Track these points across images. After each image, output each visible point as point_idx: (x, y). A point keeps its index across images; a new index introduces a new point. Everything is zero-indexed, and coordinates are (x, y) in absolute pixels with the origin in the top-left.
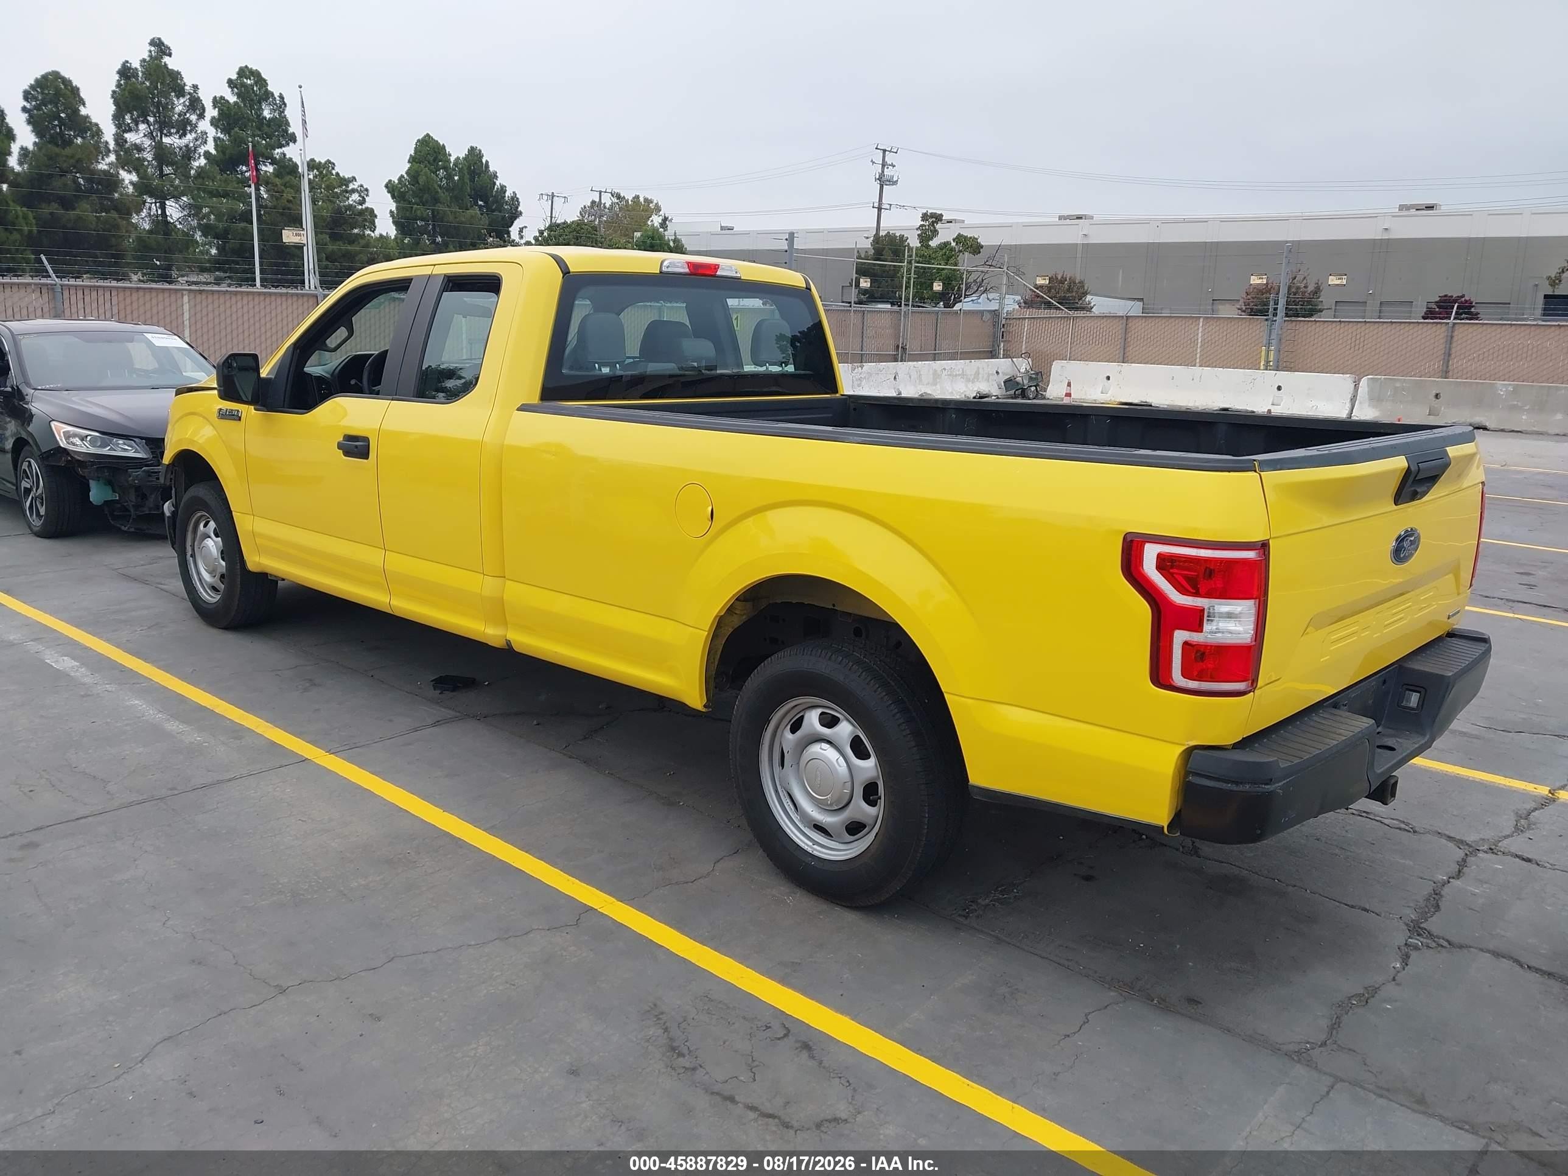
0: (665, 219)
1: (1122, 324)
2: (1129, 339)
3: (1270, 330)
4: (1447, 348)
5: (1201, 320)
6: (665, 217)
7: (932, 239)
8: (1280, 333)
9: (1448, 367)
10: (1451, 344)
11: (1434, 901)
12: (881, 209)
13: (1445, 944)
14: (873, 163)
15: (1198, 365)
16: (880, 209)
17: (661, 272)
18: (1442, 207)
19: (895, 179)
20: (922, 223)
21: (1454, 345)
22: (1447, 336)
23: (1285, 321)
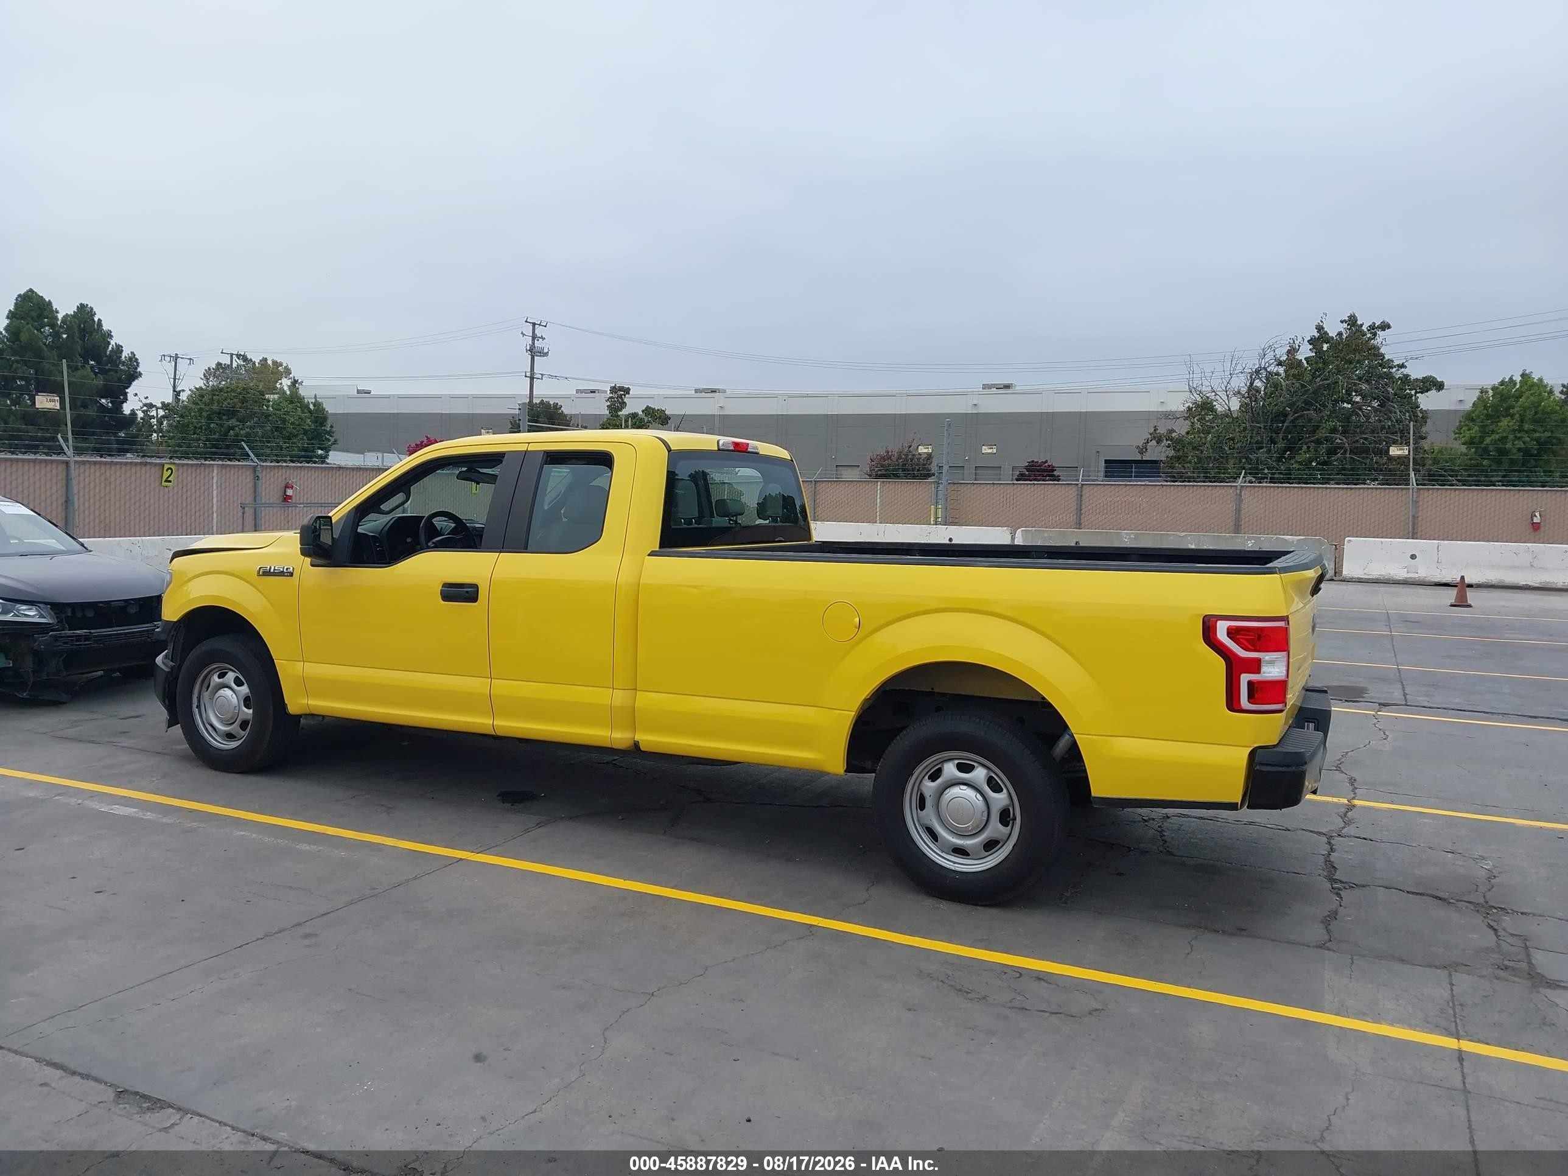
0: (295, 382)
1: (811, 487)
2: (818, 501)
3: (937, 491)
4: (1079, 505)
5: (879, 483)
6: (294, 380)
7: (621, 410)
8: (946, 493)
9: (1080, 520)
10: (1081, 501)
11: (1331, 867)
12: (534, 378)
13: (1354, 886)
14: (524, 335)
15: (878, 522)
16: (532, 378)
17: (719, 450)
18: (1017, 388)
19: (546, 350)
20: (611, 395)
21: (1083, 502)
22: (1077, 495)
23: (949, 483)
